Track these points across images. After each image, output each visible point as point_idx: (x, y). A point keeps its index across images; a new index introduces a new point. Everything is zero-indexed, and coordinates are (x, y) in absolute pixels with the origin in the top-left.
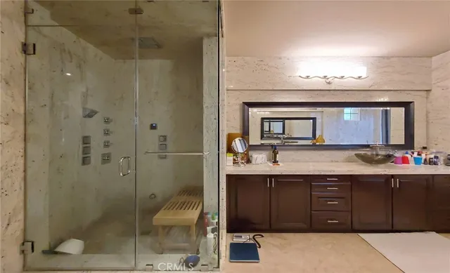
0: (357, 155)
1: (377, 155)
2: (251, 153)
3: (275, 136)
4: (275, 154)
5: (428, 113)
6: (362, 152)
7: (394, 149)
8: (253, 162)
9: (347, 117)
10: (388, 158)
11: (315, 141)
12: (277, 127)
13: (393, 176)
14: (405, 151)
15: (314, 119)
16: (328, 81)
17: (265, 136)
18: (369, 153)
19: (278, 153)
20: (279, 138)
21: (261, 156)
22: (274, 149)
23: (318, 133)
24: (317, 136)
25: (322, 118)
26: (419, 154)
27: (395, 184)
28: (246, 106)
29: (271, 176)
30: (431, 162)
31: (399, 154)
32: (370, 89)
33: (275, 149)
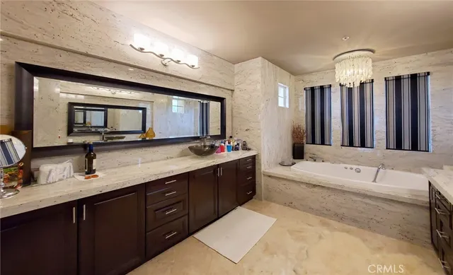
0: (191, 148)
1: (205, 146)
2: (34, 164)
3: (93, 130)
4: (90, 159)
5: (232, 108)
6: (193, 144)
7: (215, 140)
8: (42, 180)
9: (175, 110)
10: (213, 149)
11: (145, 135)
12: (96, 118)
13: (218, 166)
14: (220, 141)
15: (144, 109)
16: (164, 62)
17: (76, 130)
18: (199, 145)
19: (95, 157)
20: (99, 133)
21: (60, 166)
22: (89, 152)
23: (148, 125)
24: (147, 129)
25: (152, 109)
26: (229, 143)
27: (220, 173)
28: (25, 72)
29: (79, 203)
30: (236, 149)
31: (217, 144)
32: (200, 81)
33: (91, 150)
